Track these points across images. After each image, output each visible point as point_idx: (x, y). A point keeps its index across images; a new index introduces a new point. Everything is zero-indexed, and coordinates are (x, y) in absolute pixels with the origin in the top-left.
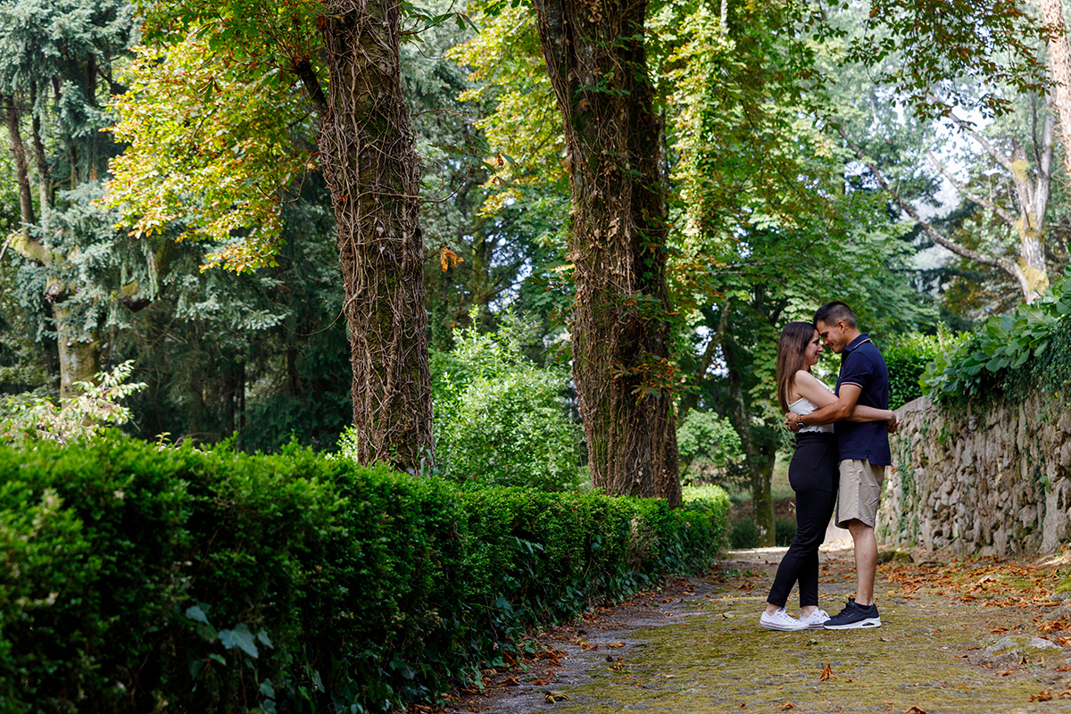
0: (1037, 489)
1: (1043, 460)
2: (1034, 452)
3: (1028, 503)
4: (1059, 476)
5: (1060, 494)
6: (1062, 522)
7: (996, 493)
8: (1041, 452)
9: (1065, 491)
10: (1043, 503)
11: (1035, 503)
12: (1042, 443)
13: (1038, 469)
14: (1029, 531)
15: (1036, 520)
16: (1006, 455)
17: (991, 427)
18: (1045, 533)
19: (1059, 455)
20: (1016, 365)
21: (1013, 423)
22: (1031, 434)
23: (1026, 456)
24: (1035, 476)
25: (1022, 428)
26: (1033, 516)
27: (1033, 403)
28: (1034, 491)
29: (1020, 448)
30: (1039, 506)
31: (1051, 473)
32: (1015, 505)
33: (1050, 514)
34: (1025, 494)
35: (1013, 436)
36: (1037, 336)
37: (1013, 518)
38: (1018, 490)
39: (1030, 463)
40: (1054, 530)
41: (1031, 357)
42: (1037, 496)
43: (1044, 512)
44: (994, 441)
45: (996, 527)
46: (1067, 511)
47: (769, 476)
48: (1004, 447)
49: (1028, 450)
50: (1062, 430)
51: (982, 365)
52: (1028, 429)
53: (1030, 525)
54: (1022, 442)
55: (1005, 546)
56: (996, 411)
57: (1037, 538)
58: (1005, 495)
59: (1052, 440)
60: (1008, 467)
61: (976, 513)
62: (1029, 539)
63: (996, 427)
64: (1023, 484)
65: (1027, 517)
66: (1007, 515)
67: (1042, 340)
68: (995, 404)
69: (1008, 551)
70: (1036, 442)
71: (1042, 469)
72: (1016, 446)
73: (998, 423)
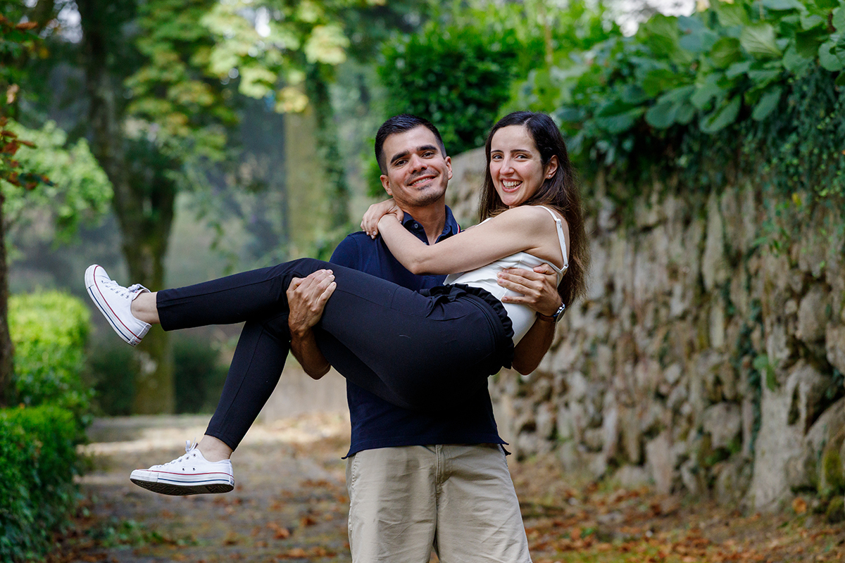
0: (744, 374)
1: (759, 319)
2: (741, 299)
3: (724, 399)
4: (794, 357)
5: (796, 396)
6: (797, 451)
7: (655, 366)
8: (756, 303)
9: (804, 390)
10: (756, 402)
11: (737, 401)
12: (759, 284)
13: (747, 334)
14: (724, 455)
15: (739, 436)
16: (678, 289)
17: (648, 229)
18: (761, 467)
19: (795, 317)
20: (712, 126)
21: (696, 230)
22: (734, 259)
23: (721, 303)
24: (741, 346)
25: (714, 246)
26: (732, 426)
27: (739, 199)
28: (737, 376)
29: (709, 282)
30: (747, 408)
31: (776, 349)
32: (695, 396)
33: (772, 431)
34: (718, 382)
35: (694, 254)
36: (761, 77)
37: (690, 420)
38: (702, 369)
39: (729, 318)
40: (780, 465)
41: (744, 113)
42: (743, 387)
43: (757, 423)
44: (653, 259)
45: (651, 432)
46: (807, 431)
47: (161, 251)
48: (674, 273)
49: (725, 288)
50: (803, 267)
51: (637, 112)
52: (727, 248)
53: (728, 443)
54: (714, 272)
55: (670, 473)
56: (660, 202)
57: (740, 471)
58: (673, 372)
59: (781, 284)
60: (683, 317)
61: (610, 397)
62: (725, 473)
63: (658, 233)
64: (714, 359)
65: (721, 426)
66: (676, 412)
67: (770, 86)
68: (657, 186)
69: (677, 487)
70: (743, 277)
71: (756, 335)
72: (701, 280)
73: (662, 221)
